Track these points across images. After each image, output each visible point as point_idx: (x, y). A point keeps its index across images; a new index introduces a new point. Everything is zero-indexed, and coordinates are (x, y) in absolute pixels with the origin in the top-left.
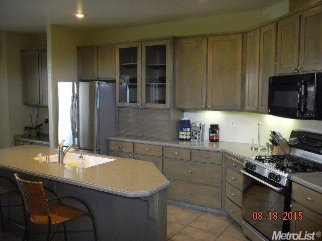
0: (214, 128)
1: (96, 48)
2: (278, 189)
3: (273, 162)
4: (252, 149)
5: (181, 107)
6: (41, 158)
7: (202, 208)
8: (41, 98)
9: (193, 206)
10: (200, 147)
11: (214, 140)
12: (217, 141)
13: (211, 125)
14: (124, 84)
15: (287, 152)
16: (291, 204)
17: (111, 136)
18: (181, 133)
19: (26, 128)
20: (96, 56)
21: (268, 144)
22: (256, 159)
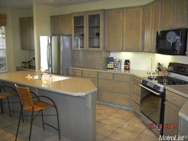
0: (127, 62)
1: (61, 17)
2: (158, 94)
3: (157, 80)
4: (147, 73)
5: (108, 50)
6: (29, 77)
7: (119, 106)
8: (31, 46)
9: (115, 106)
10: (119, 73)
11: (127, 69)
12: (129, 69)
13: (125, 60)
14: (77, 37)
15: (167, 75)
16: (165, 102)
17: (70, 67)
18: (108, 65)
19: (23, 62)
20: (61, 21)
21: (156, 70)
22: (148, 78)
